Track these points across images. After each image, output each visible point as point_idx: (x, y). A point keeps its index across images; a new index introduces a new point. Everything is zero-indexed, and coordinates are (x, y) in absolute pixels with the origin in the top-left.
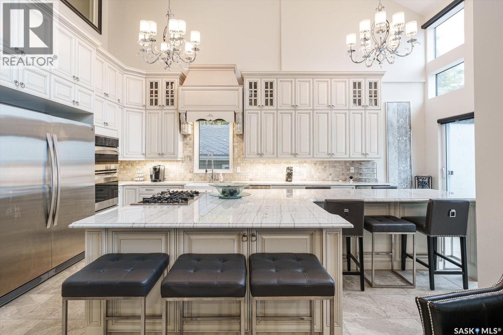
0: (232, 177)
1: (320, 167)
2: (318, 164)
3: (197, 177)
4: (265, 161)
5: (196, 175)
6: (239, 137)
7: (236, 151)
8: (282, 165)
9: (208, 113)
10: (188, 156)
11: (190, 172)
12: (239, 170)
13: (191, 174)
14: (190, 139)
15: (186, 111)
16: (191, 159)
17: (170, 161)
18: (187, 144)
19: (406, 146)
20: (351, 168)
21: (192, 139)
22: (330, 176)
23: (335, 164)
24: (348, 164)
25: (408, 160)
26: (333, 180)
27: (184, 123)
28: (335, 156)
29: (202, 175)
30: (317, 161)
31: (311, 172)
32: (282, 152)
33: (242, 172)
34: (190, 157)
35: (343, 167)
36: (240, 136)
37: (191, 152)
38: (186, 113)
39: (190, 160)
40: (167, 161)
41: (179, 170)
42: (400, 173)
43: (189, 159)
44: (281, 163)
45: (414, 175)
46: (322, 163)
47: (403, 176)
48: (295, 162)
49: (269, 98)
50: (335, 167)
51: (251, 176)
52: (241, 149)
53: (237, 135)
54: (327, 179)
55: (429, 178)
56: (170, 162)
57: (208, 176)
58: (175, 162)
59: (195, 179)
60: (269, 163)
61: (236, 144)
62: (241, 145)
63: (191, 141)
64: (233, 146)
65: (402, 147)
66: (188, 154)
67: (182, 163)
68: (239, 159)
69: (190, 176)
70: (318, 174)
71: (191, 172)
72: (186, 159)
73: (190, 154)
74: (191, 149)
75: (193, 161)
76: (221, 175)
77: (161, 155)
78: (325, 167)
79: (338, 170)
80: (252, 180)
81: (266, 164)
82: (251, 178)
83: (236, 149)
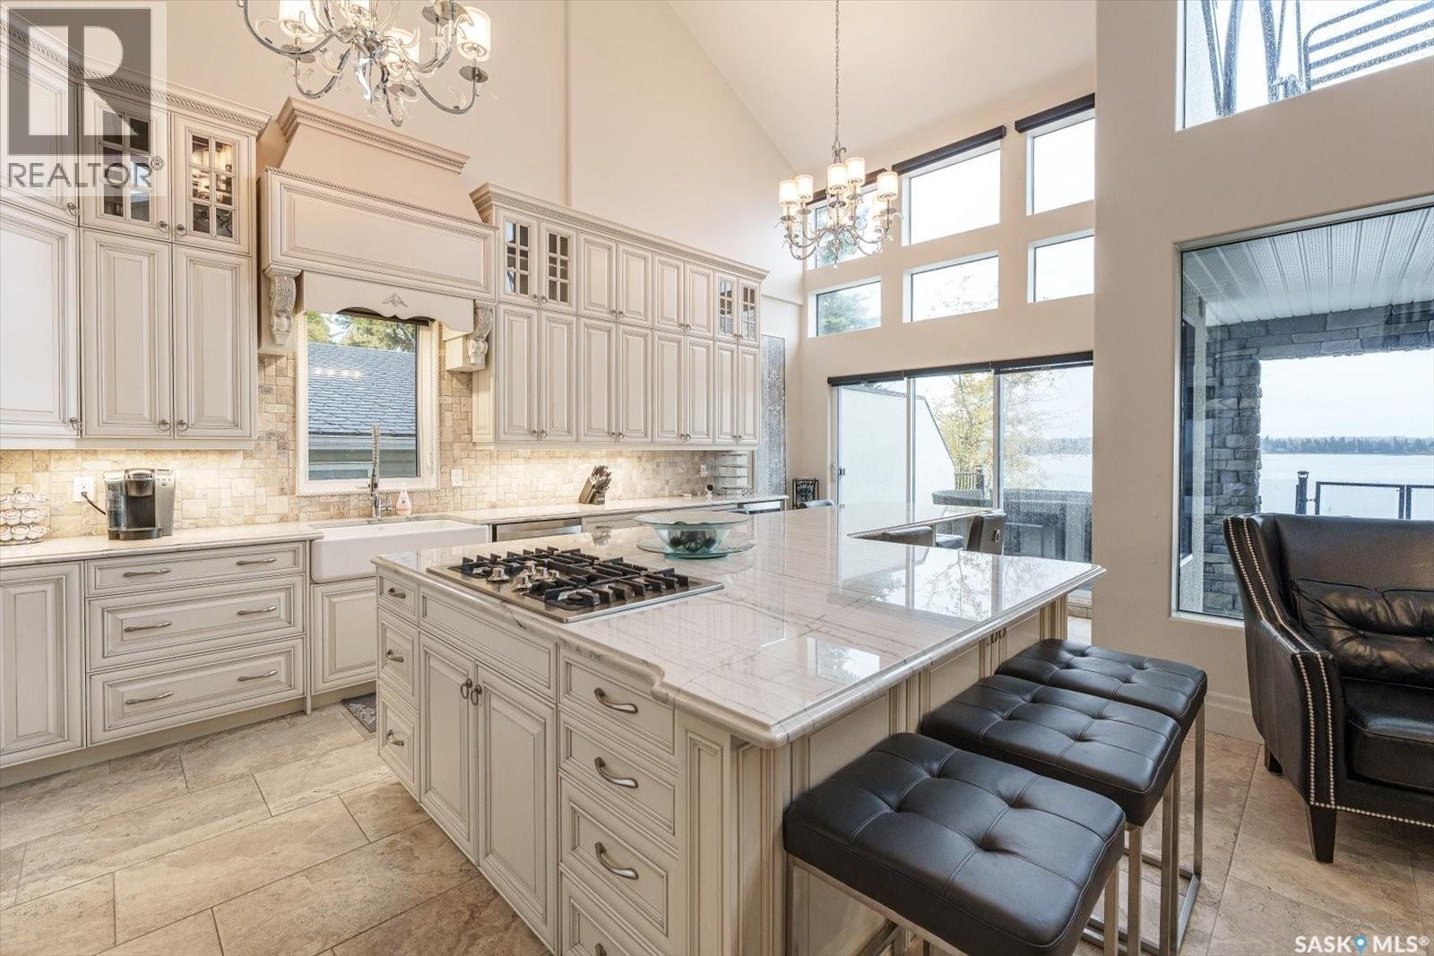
0: (435, 501)
1: (650, 466)
2: (644, 459)
3: (311, 509)
4: (529, 451)
5: (304, 502)
6: (458, 380)
7: (448, 423)
8: (570, 461)
9: (390, 291)
10: (270, 435)
11: (282, 492)
12: (457, 477)
13: (285, 499)
14: (280, 373)
15: (302, 271)
16: (284, 444)
17: (183, 451)
18: (268, 391)
19: (779, 423)
20: (702, 466)
21: (290, 373)
22: (667, 487)
23: (676, 459)
24: (697, 459)
25: (782, 448)
26: (671, 495)
27: (285, 311)
28: (691, 441)
29: (332, 500)
30: (643, 452)
31: (631, 478)
32: (590, 427)
33: (468, 484)
34: (282, 436)
35: (689, 465)
36: (460, 377)
37: (285, 420)
38: (301, 274)
39: (282, 447)
40: (173, 452)
41: (230, 487)
42: (771, 475)
43: (274, 446)
44: (567, 457)
45: (790, 479)
46: (653, 455)
47: (776, 480)
48: (598, 453)
49: (559, 280)
50: (674, 464)
51: (491, 496)
52: (464, 416)
53: (451, 372)
54: (662, 493)
55: (815, 482)
56: (187, 456)
57: (352, 504)
58: (213, 458)
59: (301, 515)
60: (539, 458)
61: (448, 400)
62: (463, 402)
63: (281, 381)
64: (440, 405)
65: (775, 423)
66: (271, 427)
67: (244, 458)
68: (456, 446)
69: (281, 504)
70: (645, 483)
71: (287, 490)
72: (263, 443)
73: (282, 428)
74: (282, 409)
75: (291, 453)
76: (404, 495)
77: (173, 426)
78: (658, 465)
79: (680, 471)
80: (493, 506)
81: (532, 461)
82: (494, 499)
83: (448, 415)
